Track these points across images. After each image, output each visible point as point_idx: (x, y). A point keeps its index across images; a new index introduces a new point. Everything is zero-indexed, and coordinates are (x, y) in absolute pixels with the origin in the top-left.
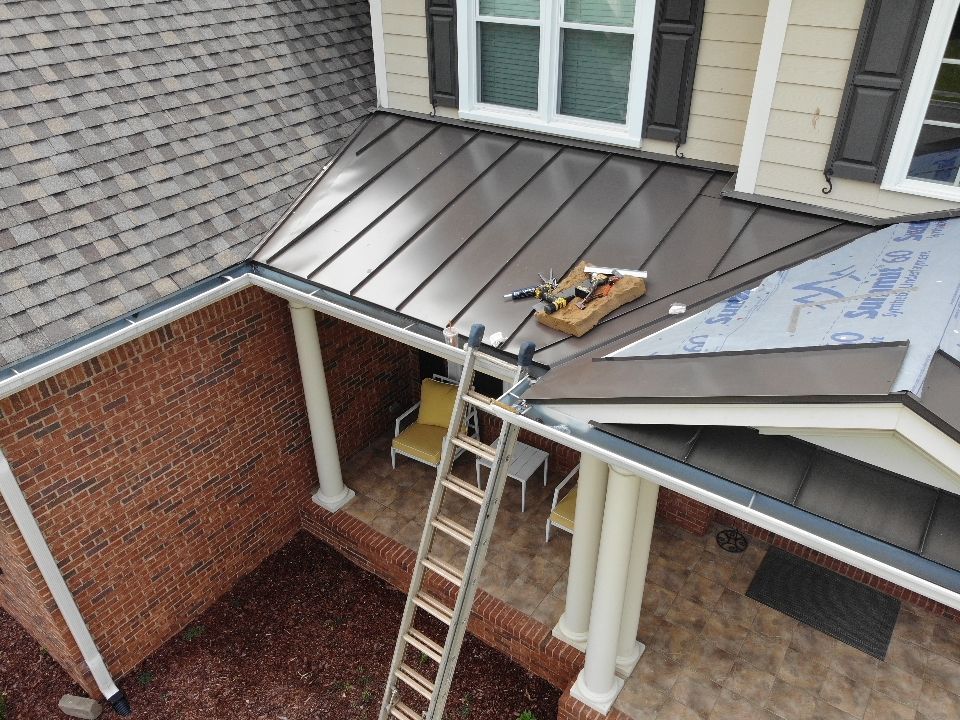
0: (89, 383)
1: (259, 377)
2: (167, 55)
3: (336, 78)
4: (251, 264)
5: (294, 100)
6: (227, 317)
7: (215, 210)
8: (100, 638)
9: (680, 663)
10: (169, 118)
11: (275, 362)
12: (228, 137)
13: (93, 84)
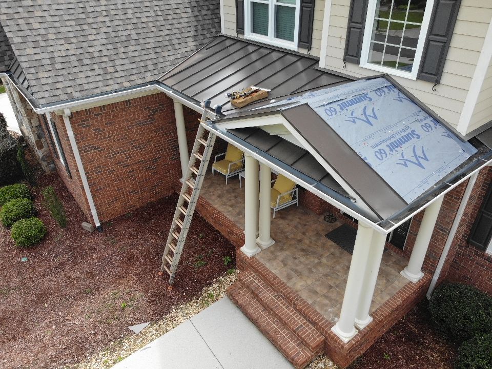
0: (101, 114)
1: (162, 128)
2: (144, 9)
3: (207, 22)
4: (158, 82)
5: (188, 28)
6: (151, 102)
7: (149, 62)
8: (97, 205)
9: (286, 250)
10: (140, 31)
11: (169, 123)
12: (160, 39)
13: (117, 17)
